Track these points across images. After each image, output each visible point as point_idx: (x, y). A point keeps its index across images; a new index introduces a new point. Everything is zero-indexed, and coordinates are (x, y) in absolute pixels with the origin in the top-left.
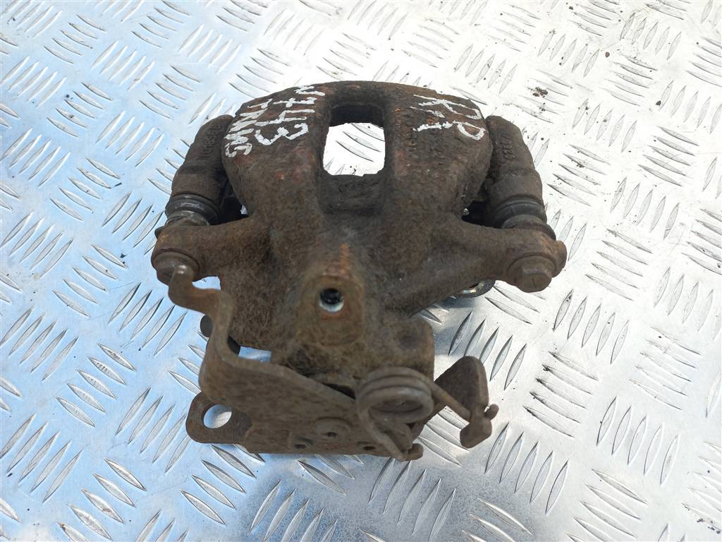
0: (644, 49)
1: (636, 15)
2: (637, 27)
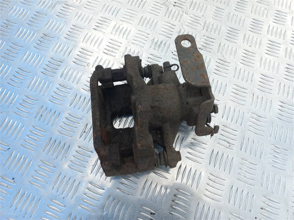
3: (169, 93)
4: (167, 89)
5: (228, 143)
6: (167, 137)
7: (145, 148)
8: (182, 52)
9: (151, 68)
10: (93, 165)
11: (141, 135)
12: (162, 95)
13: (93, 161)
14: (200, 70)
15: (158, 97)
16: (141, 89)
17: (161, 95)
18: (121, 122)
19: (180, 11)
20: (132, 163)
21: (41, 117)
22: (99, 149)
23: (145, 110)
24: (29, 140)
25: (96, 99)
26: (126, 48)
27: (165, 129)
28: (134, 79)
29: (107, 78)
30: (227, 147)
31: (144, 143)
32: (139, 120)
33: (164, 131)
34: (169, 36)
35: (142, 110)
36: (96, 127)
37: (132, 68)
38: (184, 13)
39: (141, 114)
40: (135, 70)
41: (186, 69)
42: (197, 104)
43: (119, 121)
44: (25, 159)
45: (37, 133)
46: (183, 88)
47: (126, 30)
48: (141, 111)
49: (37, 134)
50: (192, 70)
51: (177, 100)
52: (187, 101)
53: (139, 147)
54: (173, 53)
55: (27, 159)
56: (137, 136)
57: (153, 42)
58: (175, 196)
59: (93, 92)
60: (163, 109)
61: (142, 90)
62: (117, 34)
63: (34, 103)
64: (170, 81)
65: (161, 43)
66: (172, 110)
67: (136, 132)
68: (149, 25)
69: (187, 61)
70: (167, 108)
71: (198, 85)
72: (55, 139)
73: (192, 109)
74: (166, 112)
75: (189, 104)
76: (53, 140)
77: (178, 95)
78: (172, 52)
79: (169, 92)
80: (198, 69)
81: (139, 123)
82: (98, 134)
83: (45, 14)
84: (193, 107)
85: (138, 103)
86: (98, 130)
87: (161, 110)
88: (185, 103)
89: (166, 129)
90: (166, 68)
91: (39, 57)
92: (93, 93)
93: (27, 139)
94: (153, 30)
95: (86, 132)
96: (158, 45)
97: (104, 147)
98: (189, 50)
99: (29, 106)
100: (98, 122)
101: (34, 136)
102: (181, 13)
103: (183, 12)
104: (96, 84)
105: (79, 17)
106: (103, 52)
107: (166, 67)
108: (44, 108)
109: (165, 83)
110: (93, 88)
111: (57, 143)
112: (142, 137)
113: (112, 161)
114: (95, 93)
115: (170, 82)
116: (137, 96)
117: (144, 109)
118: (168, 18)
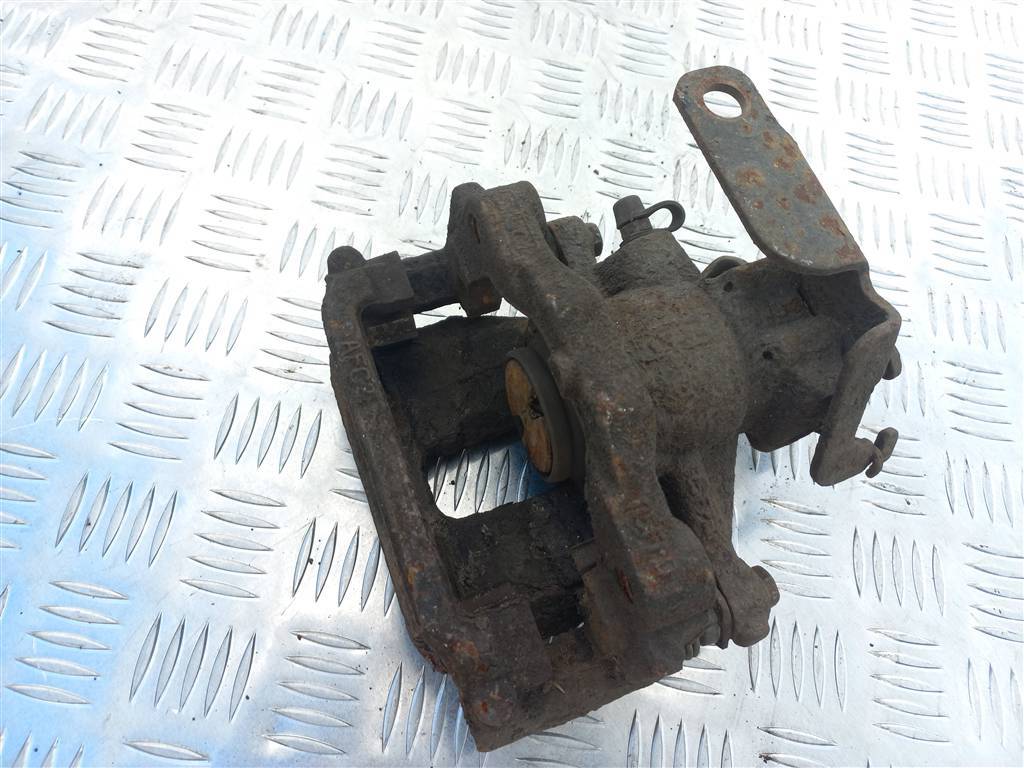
0: (709, 210)
1: (681, 163)
2: (689, 179)
3: (687, 323)
4: (675, 309)
5: (899, 491)
6: (705, 517)
7: (678, 589)
8: (720, 140)
9: (557, 235)
10: (382, 705)
11: (642, 531)
12: (661, 335)
13: (378, 688)
14: (814, 203)
15: (650, 347)
16: (587, 322)
17: (657, 337)
18: (459, 487)
19: (581, 14)
20: (586, 666)
21: (89, 529)
22: (449, 636)
23: (632, 409)
24: (46, 655)
25: (375, 399)
26: (409, 174)
27: (690, 481)
28: (542, 282)
29: (396, 298)
30: (902, 509)
31: (671, 562)
32: (616, 461)
33: (691, 493)
34: (568, 110)
35: (620, 414)
36: (409, 533)
37: (517, 234)
38: (601, 22)
39: (619, 430)
40: (533, 241)
41: (761, 205)
42: (809, 350)
43: (453, 483)
44: (43, 751)
45: (83, 611)
46: (729, 295)
47: (393, 101)
48: (616, 416)
49: (81, 618)
50: (784, 206)
51: (729, 348)
52: (763, 345)
53: (649, 591)
54: (601, 175)
55: (55, 751)
56: (625, 537)
57: (510, 141)
58: (767, 758)
59: (356, 370)
60: (677, 395)
61: (590, 324)
62: (354, 123)
63: (39, 472)
64: (669, 273)
65: (543, 139)
66: (716, 393)
67: (617, 522)
68: (479, 78)
69: (753, 174)
70: (696, 389)
71: (830, 266)
72: (176, 623)
73: (795, 375)
74: (690, 405)
75: (776, 355)
76: (168, 630)
77: (726, 324)
78: (596, 172)
79: (686, 318)
80: (807, 199)
81: (620, 473)
82: (426, 565)
83: (18, 66)
84: (797, 366)
85: (589, 383)
86: (420, 542)
87: (670, 399)
88: (758, 355)
89: (694, 481)
90: (634, 223)
91: (24, 254)
92: (355, 374)
93: (35, 652)
94: (501, 94)
95: (315, 562)
96: (532, 149)
97: (472, 621)
98: (746, 127)
99: (15, 487)
100: (413, 504)
101: (68, 630)
102: (589, 21)
103: (595, 17)
104: (355, 330)
105: (179, 67)
106: (317, 202)
107: (635, 219)
108: (95, 486)
109: (649, 285)
110: (351, 349)
111: (191, 637)
112: (649, 539)
113: (515, 678)
114: (365, 372)
115: (668, 276)
116: (577, 352)
117: (624, 405)
118: (547, 42)
